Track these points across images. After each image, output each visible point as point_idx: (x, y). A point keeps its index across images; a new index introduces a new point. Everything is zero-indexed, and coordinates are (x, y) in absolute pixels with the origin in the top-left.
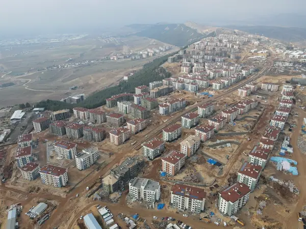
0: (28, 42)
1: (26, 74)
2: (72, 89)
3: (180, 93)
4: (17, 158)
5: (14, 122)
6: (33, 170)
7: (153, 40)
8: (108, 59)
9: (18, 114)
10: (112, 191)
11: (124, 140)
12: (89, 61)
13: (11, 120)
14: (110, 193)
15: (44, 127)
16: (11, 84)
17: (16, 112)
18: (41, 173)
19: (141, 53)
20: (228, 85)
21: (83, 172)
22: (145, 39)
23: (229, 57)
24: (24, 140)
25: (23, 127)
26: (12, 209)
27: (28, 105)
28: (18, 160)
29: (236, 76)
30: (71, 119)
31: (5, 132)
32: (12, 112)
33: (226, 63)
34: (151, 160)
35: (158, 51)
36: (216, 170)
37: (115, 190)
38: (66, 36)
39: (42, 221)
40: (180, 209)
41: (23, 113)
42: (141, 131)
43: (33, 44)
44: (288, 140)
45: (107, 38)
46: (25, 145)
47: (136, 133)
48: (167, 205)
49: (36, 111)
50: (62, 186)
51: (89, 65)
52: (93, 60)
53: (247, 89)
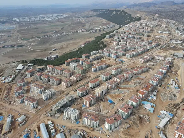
0: (34, 19)
1: (30, 40)
2: (54, 50)
3: (107, 59)
4: (15, 92)
5: (18, 71)
6: (21, 99)
7: (105, 20)
8: (76, 32)
9: (20, 67)
10: (56, 113)
11: (69, 86)
12: (66, 33)
13: (17, 70)
14: (55, 114)
15: (32, 75)
16: (22, 46)
17: (19, 65)
18: (25, 101)
19: (96, 28)
20: (136, 55)
21: (45, 101)
22: (100, 19)
23: (144, 35)
24: (20, 82)
25: (22, 74)
26: (10, 117)
27: (26, 62)
28: (15, 93)
29: (142, 50)
30: (46, 71)
31: (13, 77)
32: (17, 65)
33: (140, 40)
34: (80, 97)
35: (106, 28)
36: (111, 106)
37: (58, 113)
38: (55, 16)
39: (22, 124)
40: (86, 125)
41: (23, 66)
42: (79, 81)
43: (36, 21)
44: (156, 92)
45: (78, 18)
46: (21, 85)
47: (77, 82)
48: (81, 122)
49: (29, 65)
50: (34, 108)
51: (65, 35)
52: (68, 32)
53: (144, 59)
